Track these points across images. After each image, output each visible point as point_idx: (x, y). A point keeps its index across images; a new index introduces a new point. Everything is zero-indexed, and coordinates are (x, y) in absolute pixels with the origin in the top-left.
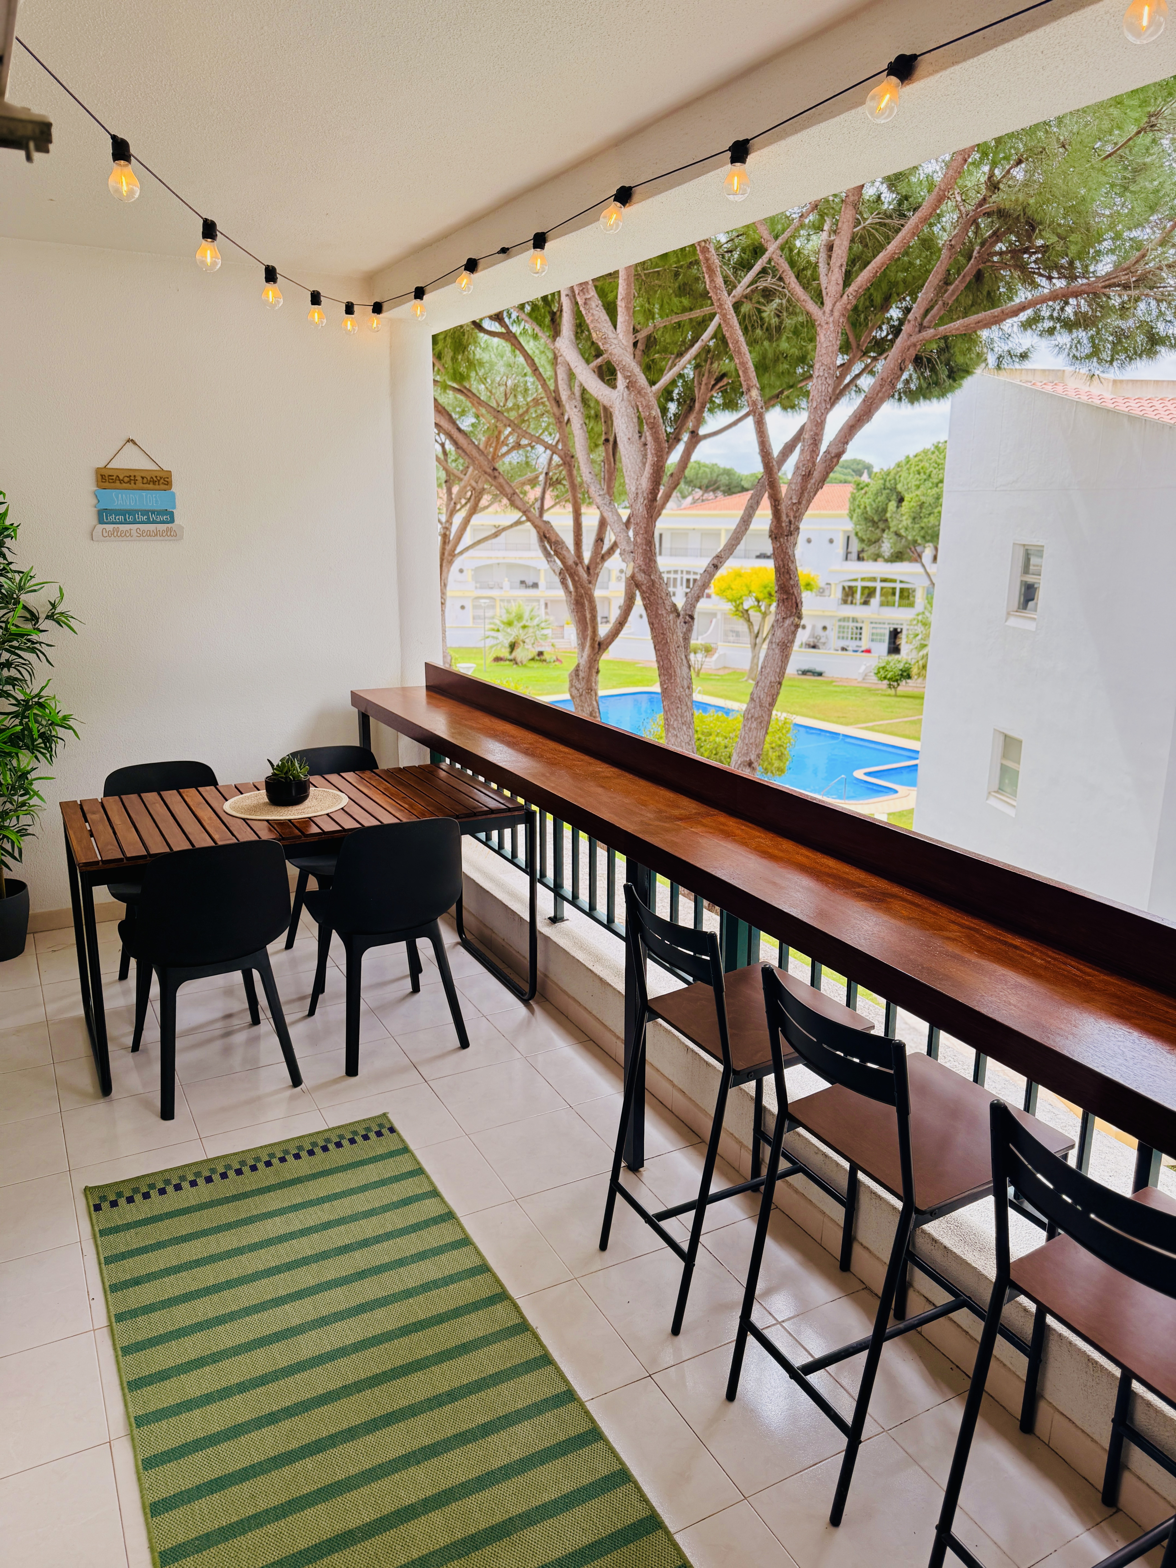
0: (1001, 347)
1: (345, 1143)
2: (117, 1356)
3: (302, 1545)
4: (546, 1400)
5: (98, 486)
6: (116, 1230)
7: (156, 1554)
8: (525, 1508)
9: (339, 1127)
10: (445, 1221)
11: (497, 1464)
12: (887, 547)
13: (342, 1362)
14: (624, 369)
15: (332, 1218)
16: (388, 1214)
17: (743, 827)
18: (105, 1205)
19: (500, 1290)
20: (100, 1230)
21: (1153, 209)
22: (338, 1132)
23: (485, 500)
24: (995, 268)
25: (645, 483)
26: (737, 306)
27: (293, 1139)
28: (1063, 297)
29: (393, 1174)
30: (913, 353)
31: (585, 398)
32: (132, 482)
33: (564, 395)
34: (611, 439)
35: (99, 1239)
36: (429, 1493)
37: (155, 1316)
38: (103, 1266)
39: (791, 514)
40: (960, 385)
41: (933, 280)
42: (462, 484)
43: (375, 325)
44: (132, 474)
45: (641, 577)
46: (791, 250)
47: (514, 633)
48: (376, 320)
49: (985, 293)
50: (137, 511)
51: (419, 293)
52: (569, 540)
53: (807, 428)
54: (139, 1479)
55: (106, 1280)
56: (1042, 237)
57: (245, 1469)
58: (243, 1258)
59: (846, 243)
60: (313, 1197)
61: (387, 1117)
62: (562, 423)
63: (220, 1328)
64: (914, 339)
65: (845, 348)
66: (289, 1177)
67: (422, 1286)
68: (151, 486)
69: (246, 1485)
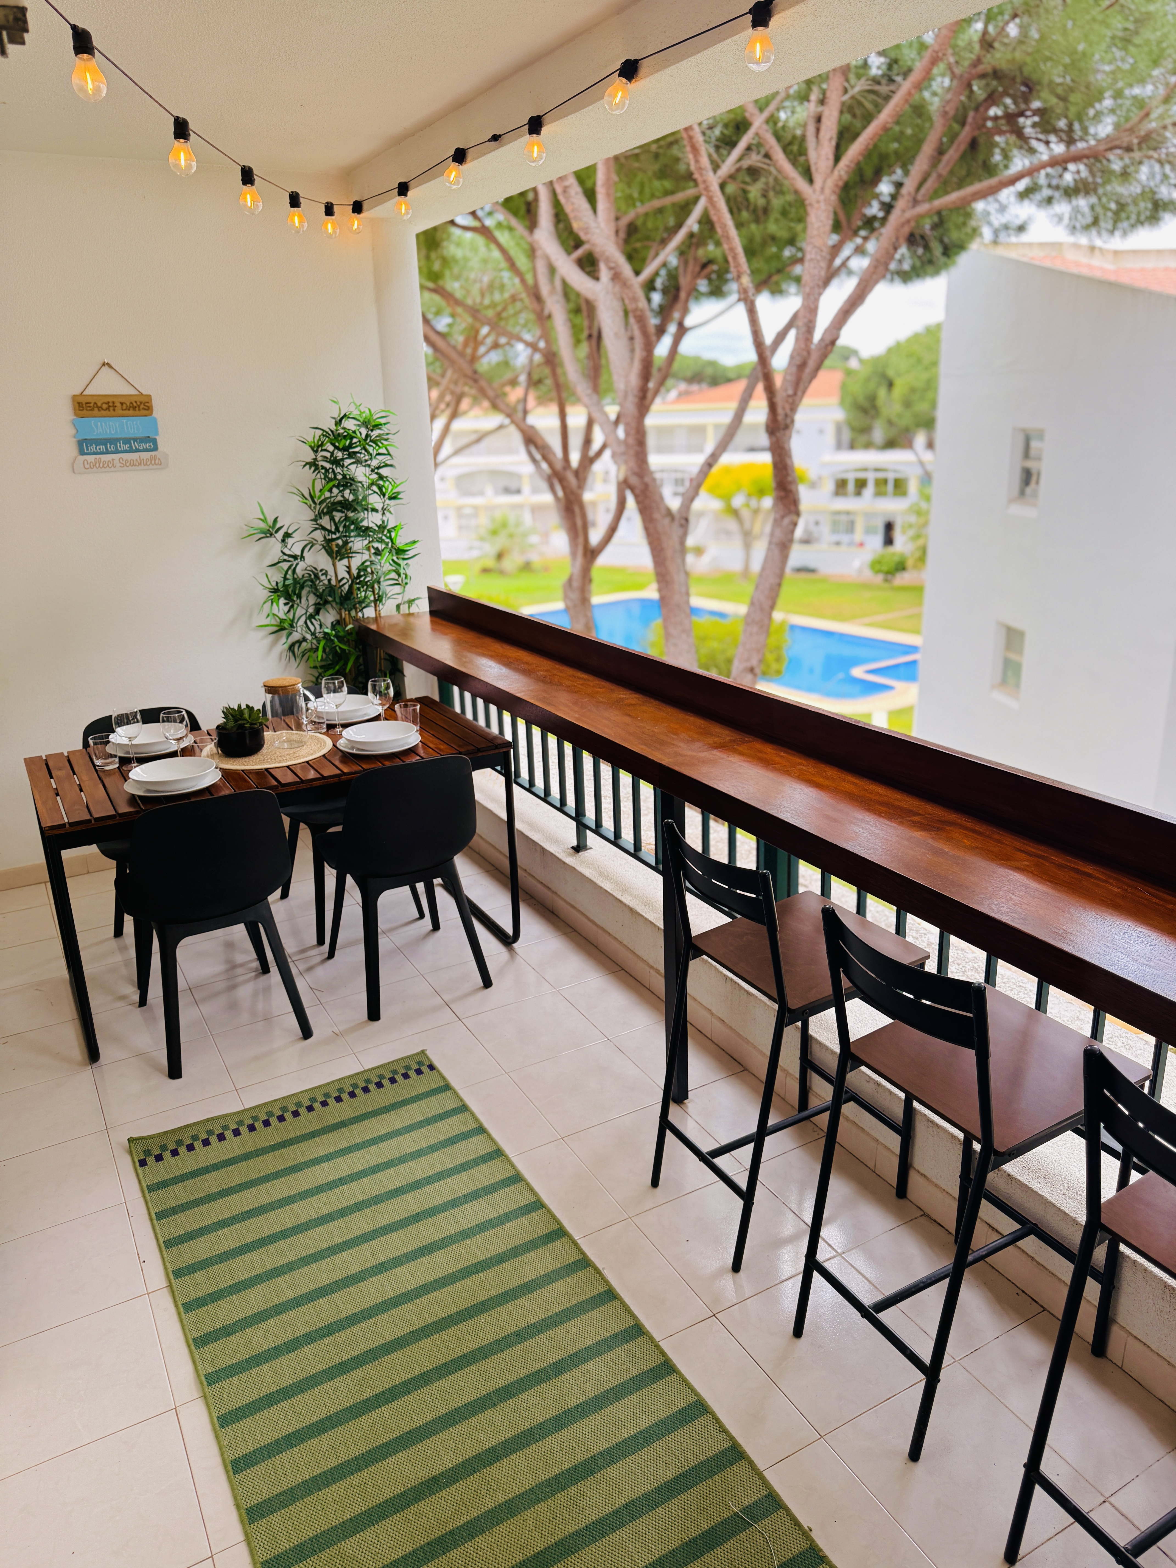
0: (997, 220)
1: (386, 1082)
2: (179, 1314)
3: (388, 1494)
4: (615, 1335)
5: (76, 414)
6: (164, 1185)
7: (244, 1512)
8: (606, 1445)
9: (378, 1067)
10: (494, 1159)
11: (573, 1402)
12: (878, 434)
13: (406, 1308)
14: (607, 260)
15: (380, 1161)
16: (436, 1155)
17: (782, 754)
18: (151, 1160)
19: (556, 1227)
20: (147, 1186)
21: (1156, 63)
22: (378, 1072)
23: (465, 404)
24: (990, 133)
25: (634, 380)
26: (722, 186)
27: (333, 1082)
28: (1060, 163)
29: (437, 1112)
30: (906, 230)
31: (567, 291)
32: (111, 409)
33: (545, 290)
34: (595, 333)
35: (147, 1195)
36: (509, 1435)
37: (214, 1270)
38: (155, 1221)
39: (787, 407)
40: (954, 263)
41: (928, 149)
42: (442, 387)
43: (355, 227)
44: (111, 400)
45: (634, 480)
46: (775, 123)
47: (501, 541)
48: (356, 221)
49: (980, 162)
50: (118, 440)
51: (403, 189)
52: (555, 444)
53: (801, 315)
54: (217, 1437)
55: (159, 1236)
56: (1039, 98)
57: (321, 1421)
58: (295, 1206)
59: (835, 114)
60: (359, 1140)
61: (425, 1055)
62: (543, 319)
63: (280, 1279)
64: (909, 214)
65: (837, 227)
66: (332, 1121)
67: (478, 1226)
68: (131, 412)
69: (325, 1437)
